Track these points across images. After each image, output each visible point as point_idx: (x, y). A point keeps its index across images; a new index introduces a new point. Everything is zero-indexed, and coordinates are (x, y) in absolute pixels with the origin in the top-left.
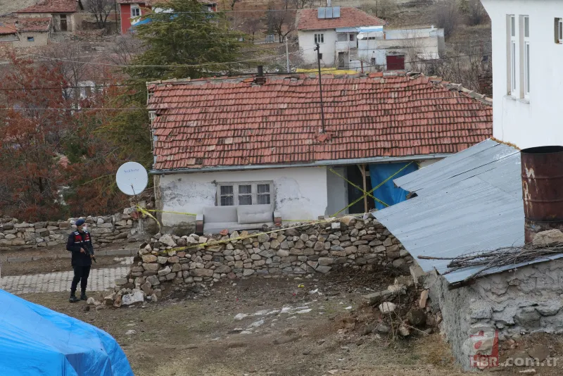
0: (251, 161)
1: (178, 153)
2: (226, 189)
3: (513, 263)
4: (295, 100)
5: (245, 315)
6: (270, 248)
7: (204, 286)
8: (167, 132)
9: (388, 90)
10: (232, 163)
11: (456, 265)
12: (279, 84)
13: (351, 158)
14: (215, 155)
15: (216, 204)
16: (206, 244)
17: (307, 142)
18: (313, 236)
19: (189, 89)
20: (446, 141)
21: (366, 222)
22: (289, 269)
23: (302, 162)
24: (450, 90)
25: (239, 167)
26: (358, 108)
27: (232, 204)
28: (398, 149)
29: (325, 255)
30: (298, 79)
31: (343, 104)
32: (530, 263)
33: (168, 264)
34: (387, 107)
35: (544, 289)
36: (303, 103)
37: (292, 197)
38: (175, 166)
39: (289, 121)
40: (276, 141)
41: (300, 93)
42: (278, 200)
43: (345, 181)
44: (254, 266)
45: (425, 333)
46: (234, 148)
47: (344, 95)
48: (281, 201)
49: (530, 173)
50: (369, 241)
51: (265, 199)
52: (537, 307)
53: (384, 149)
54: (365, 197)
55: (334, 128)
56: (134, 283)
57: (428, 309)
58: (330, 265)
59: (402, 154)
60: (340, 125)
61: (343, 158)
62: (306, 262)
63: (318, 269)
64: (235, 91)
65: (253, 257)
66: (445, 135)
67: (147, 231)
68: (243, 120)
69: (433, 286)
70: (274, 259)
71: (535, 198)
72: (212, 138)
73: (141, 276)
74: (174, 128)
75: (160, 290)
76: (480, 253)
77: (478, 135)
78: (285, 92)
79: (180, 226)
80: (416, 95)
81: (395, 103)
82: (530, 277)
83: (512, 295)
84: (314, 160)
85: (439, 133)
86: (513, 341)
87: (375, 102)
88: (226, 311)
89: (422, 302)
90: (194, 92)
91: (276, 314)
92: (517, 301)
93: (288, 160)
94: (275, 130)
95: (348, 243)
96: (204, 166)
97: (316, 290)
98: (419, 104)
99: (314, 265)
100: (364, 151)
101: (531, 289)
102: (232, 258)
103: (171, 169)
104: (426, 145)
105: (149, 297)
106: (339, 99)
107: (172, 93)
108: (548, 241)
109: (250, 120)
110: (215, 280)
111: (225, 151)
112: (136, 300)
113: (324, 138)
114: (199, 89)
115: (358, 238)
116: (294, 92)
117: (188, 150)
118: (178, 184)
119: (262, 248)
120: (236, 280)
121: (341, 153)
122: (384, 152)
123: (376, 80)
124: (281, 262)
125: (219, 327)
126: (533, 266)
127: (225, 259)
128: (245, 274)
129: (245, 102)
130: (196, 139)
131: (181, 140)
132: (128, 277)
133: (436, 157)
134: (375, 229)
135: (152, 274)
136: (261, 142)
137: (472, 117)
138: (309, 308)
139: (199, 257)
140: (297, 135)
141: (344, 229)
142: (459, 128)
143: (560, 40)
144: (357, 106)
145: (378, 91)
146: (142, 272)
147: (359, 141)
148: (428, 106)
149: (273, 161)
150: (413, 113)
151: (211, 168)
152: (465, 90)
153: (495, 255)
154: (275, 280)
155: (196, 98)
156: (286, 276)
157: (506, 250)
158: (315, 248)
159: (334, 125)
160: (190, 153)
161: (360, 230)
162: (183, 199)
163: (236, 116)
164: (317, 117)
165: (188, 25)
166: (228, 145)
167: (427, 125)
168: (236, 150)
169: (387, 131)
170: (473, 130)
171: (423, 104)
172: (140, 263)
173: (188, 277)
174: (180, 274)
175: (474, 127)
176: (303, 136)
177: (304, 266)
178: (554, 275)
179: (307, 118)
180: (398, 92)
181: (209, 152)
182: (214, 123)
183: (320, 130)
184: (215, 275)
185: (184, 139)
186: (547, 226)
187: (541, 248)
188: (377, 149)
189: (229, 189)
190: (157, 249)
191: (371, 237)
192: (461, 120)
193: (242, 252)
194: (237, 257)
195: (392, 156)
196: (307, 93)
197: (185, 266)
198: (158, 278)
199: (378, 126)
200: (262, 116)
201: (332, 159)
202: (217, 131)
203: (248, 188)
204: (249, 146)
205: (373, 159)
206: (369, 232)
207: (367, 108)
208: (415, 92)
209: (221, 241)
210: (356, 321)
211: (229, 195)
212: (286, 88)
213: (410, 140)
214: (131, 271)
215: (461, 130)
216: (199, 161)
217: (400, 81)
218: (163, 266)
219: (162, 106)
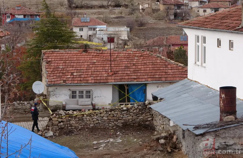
0: (84, 82)
1: (56, 78)
2: (74, 92)
3: (218, 127)
4: (100, 59)
5: (97, 142)
6: (100, 116)
7: (75, 130)
8: (51, 70)
9: (134, 56)
10: (77, 82)
11: (197, 128)
12: (93, 53)
13: (122, 82)
14: (70, 79)
15: (70, 98)
16: (76, 114)
17: (105, 75)
18: (116, 112)
19: (58, 54)
20: (157, 76)
21: (136, 107)
22: (107, 124)
23: (103, 83)
24: (157, 57)
25: (80, 84)
26: (123, 63)
27: (76, 98)
28: (139, 79)
29: (121, 120)
30: (100, 51)
31: (117, 61)
32: (224, 128)
33: (62, 121)
34: (134, 63)
35: (228, 137)
36: (102, 60)
37: (99, 96)
38: (55, 83)
39: (97, 67)
40: (93, 74)
41: (101, 56)
42: (94, 97)
43: (118, 90)
44: (94, 123)
45: (177, 151)
46: (77, 77)
47: (118, 58)
48: (95, 97)
49: (223, 96)
50: (137, 115)
51: (88, 97)
52: (225, 143)
53: (134, 78)
54: (126, 97)
55: (115, 70)
56: (49, 128)
57: (177, 142)
58: (122, 123)
59: (141, 81)
60: (117, 69)
61: (119, 82)
62: (113, 122)
63: (118, 125)
64: (76, 55)
65: (94, 120)
66: (156, 74)
67: (43, 107)
68: (80, 66)
69: (179, 134)
70: (102, 120)
71: (225, 105)
72: (69, 73)
73: (52, 126)
74: (54, 68)
75: (59, 131)
76: (205, 124)
77: (168, 74)
78: (95, 56)
79: (56, 106)
80: (145, 58)
81: (137, 61)
82: (223, 132)
83: (217, 139)
84: (108, 82)
85: (154, 73)
86: (217, 155)
87: (130, 61)
88: (87, 140)
89: (174, 139)
90: (60, 55)
91: (109, 142)
92: (219, 141)
93: (98, 82)
94: (93, 70)
95: (129, 115)
96: (66, 83)
97: (119, 133)
98: (146, 62)
99: (116, 123)
100: (127, 79)
101: (224, 136)
102: (86, 120)
103: (54, 84)
104: (150, 78)
105: (55, 134)
106: (116, 59)
107: (52, 55)
108: (229, 120)
109: (82, 66)
110: (79, 128)
111: (74, 78)
112: (50, 135)
113: (111, 74)
114: (62, 54)
115: (133, 113)
116: (98, 56)
117: (60, 77)
118: (56, 90)
119: (97, 116)
120: (87, 128)
121: (118, 80)
122: (134, 80)
123: (129, 52)
124: (104, 122)
125: (87, 146)
126: (225, 129)
127: (83, 120)
128: (90, 126)
129: (80, 59)
130: (62, 73)
131: (57, 73)
132: (47, 126)
133: (154, 82)
134: (139, 110)
135: (56, 125)
136: (87, 75)
137: (166, 67)
138: (121, 140)
139: (74, 119)
140: (101, 72)
141: (128, 110)
142: (161, 71)
143: (219, 46)
144: (123, 62)
145: (130, 56)
146: (52, 124)
147: (125, 75)
148: (149, 63)
149: (93, 82)
150: (144, 65)
151: (69, 84)
152: (162, 57)
153: (210, 124)
154: (102, 128)
155: (61, 57)
156: (106, 127)
157: (215, 123)
158: (117, 117)
159: (115, 69)
160: (61, 78)
161: (134, 110)
162: (58, 96)
163: (77, 64)
164: (108, 65)
165: (54, 28)
166: (75, 75)
167: (150, 70)
168: (78, 78)
169: (135, 72)
170: (166, 72)
171: (148, 62)
172: (51, 121)
173: (69, 127)
174: (66, 125)
175: (167, 71)
176: (103, 73)
177: (113, 123)
178: (231, 132)
179: (104, 66)
180: (138, 57)
181: (68, 78)
182: (69, 67)
183: (110, 71)
184: (79, 126)
185: (58, 73)
186: (228, 115)
187: (227, 122)
188: (131, 78)
189: (75, 92)
190: (58, 116)
191: (138, 113)
192: (162, 68)
193: (90, 118)
194: (88, 120)
195: (137, 81)
196: (103, 56)
197: (68, 123)
198: (58, 127)
199: (131, 70)
200: (87, 65)
201: (115, 82)
202: (70, 70)
203: (82, 92)
204: (83, 76)
205: (130, 82)
206: (137, 111)
207: (126, 63)
208: (144, 57)
209: (82, 114)
210: (150, 146)
211: (75, 95)
212: (95, 54)
213: (143, 75)
214: (48, 124)
215: (162, 72)
216: (64, 81)
217: (138, 53)
218: (60, 122)
219: (49, 60)
